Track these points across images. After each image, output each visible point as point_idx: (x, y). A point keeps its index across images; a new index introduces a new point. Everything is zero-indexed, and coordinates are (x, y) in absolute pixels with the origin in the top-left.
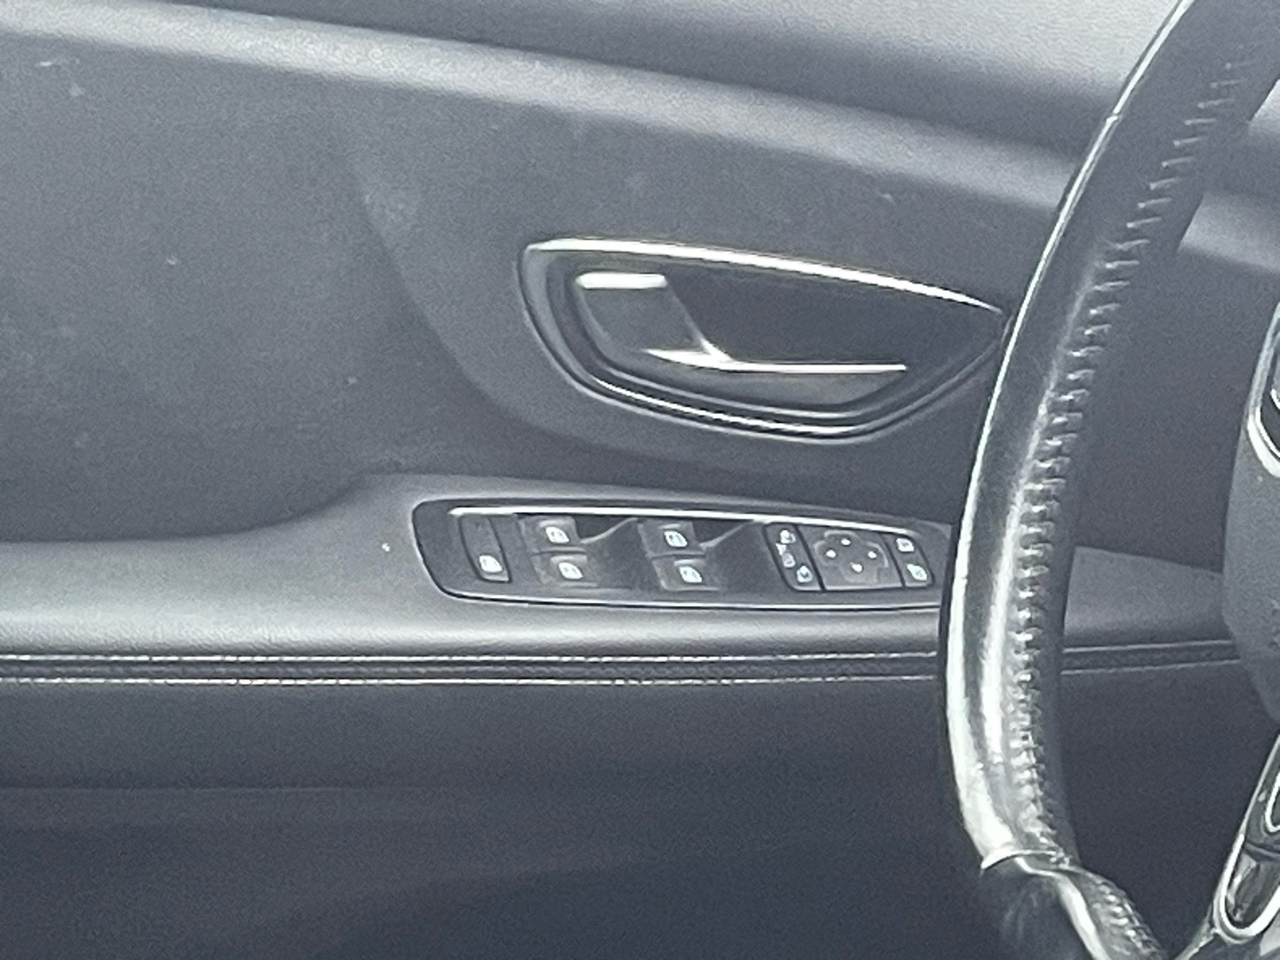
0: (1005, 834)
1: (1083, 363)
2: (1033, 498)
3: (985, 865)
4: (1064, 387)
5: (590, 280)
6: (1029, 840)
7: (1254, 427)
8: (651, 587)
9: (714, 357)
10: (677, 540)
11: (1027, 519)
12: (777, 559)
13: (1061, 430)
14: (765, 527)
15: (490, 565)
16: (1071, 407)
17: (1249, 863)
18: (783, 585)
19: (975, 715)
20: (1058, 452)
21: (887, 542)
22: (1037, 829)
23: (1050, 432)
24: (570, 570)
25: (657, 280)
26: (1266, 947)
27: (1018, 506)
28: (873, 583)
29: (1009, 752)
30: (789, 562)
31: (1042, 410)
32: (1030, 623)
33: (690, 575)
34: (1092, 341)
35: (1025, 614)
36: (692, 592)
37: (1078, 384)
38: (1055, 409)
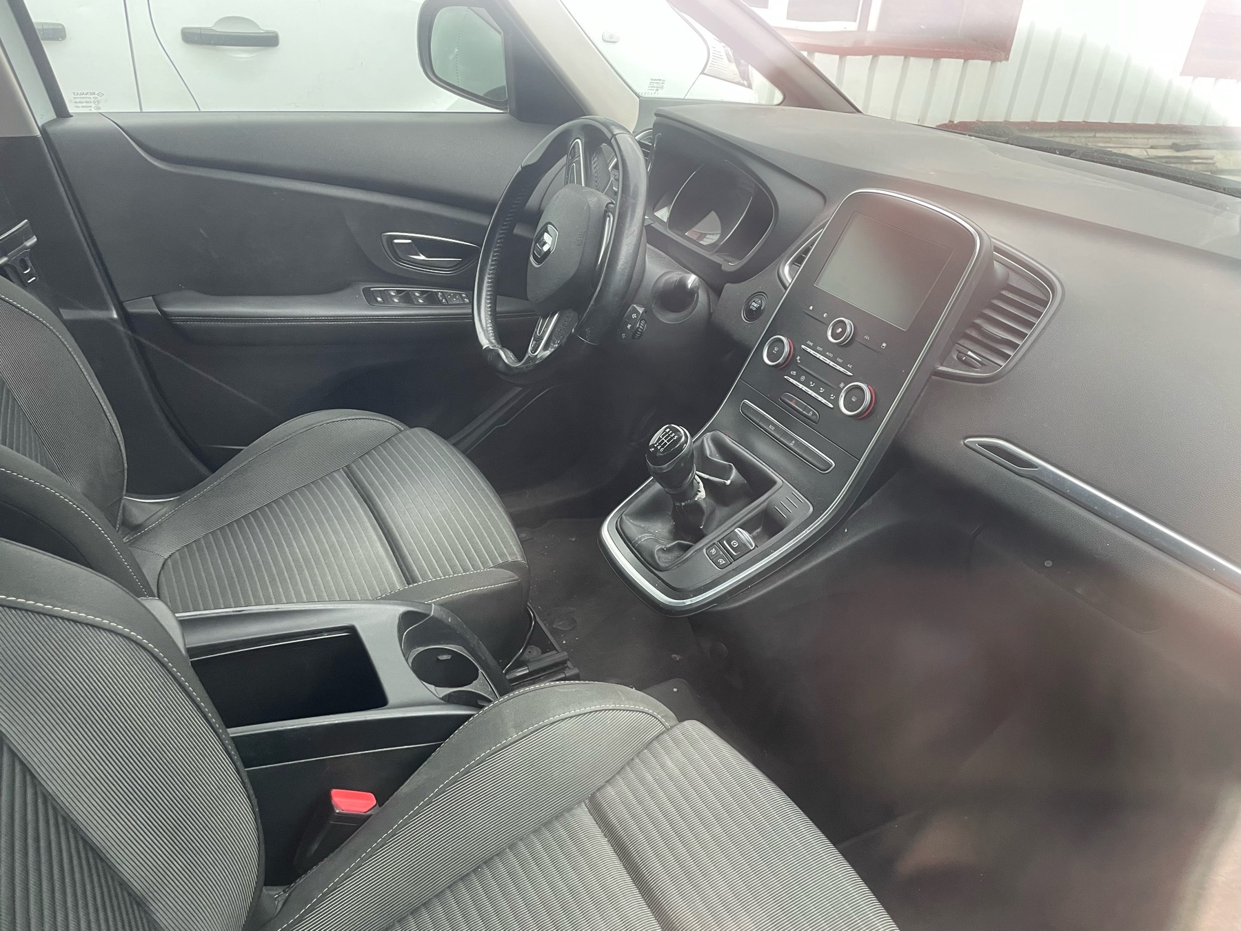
0: (487, 342)
1: (497, 252)
2: (489, 278)
3: (484, 348)
4: (493, 256)
5: (396, 241)
6: (491, 343)
7: (532, 258)
8: (412, 303)
9: (422, 257)
10: (417, 294)
11: (488, 283)
12: (438, 298)
13: (494, 265)
14: (435, 292)
15: (379, 299)
16: (495, 260)
17: (535, 342)
18: (440, 302)
19: (480, 320)
20: (493, 269)
21: (460, 295)
22: (494, 341)
23: (492, 265)
24: (396, 300)
25: (410, 241)
26: (538, 357)
27: (486, 280)
28: (458, 302)
29: (487, 327)
30: (441, 298)
31: (490, 261)
32: (490, 303)
33: (421, 301)
34: (499, 247)
35: (489, 301)
36: (421, 304)
37: (497, 256)
38: (492, 261)
